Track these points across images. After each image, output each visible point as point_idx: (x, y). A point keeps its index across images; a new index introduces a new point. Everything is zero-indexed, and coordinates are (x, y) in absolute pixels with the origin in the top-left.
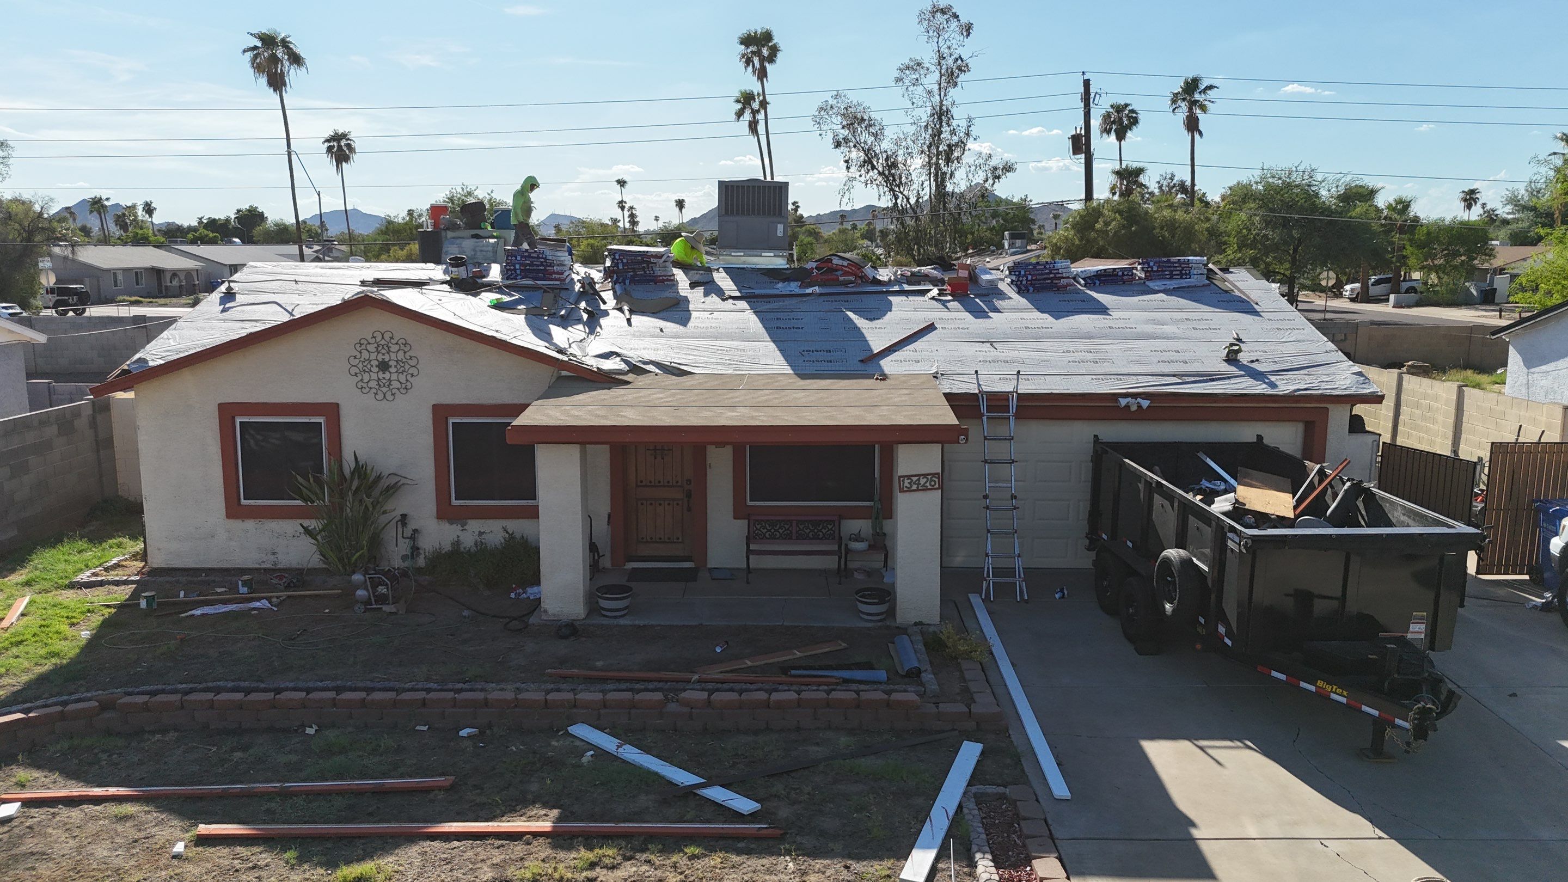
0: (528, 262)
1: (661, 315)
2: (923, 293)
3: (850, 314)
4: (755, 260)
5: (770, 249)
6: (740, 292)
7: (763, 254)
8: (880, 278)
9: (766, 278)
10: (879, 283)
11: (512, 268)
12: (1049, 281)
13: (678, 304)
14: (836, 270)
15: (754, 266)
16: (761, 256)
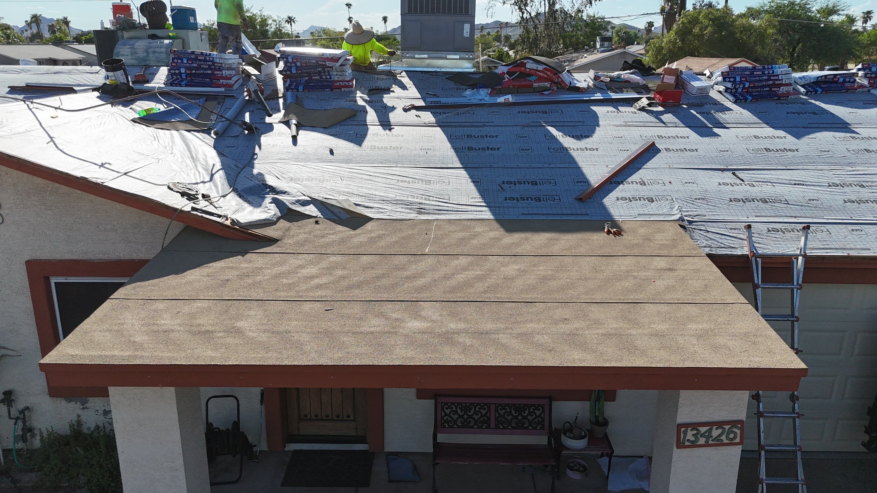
0: (195, 65)
1: (333, 130)
2: (630, 102)
3: (553, 130)
4: (440, 62)
5: (455, 50)
6: (425, 101)
7: (448, 57)
8: (578, 85)
9: (452, 84)
10: (578, 90)
11: (177, 72)
12: (767, 89)
13: (354, 116)
14: (529, 75)
15: (438, 70)
16: (446, 58)
